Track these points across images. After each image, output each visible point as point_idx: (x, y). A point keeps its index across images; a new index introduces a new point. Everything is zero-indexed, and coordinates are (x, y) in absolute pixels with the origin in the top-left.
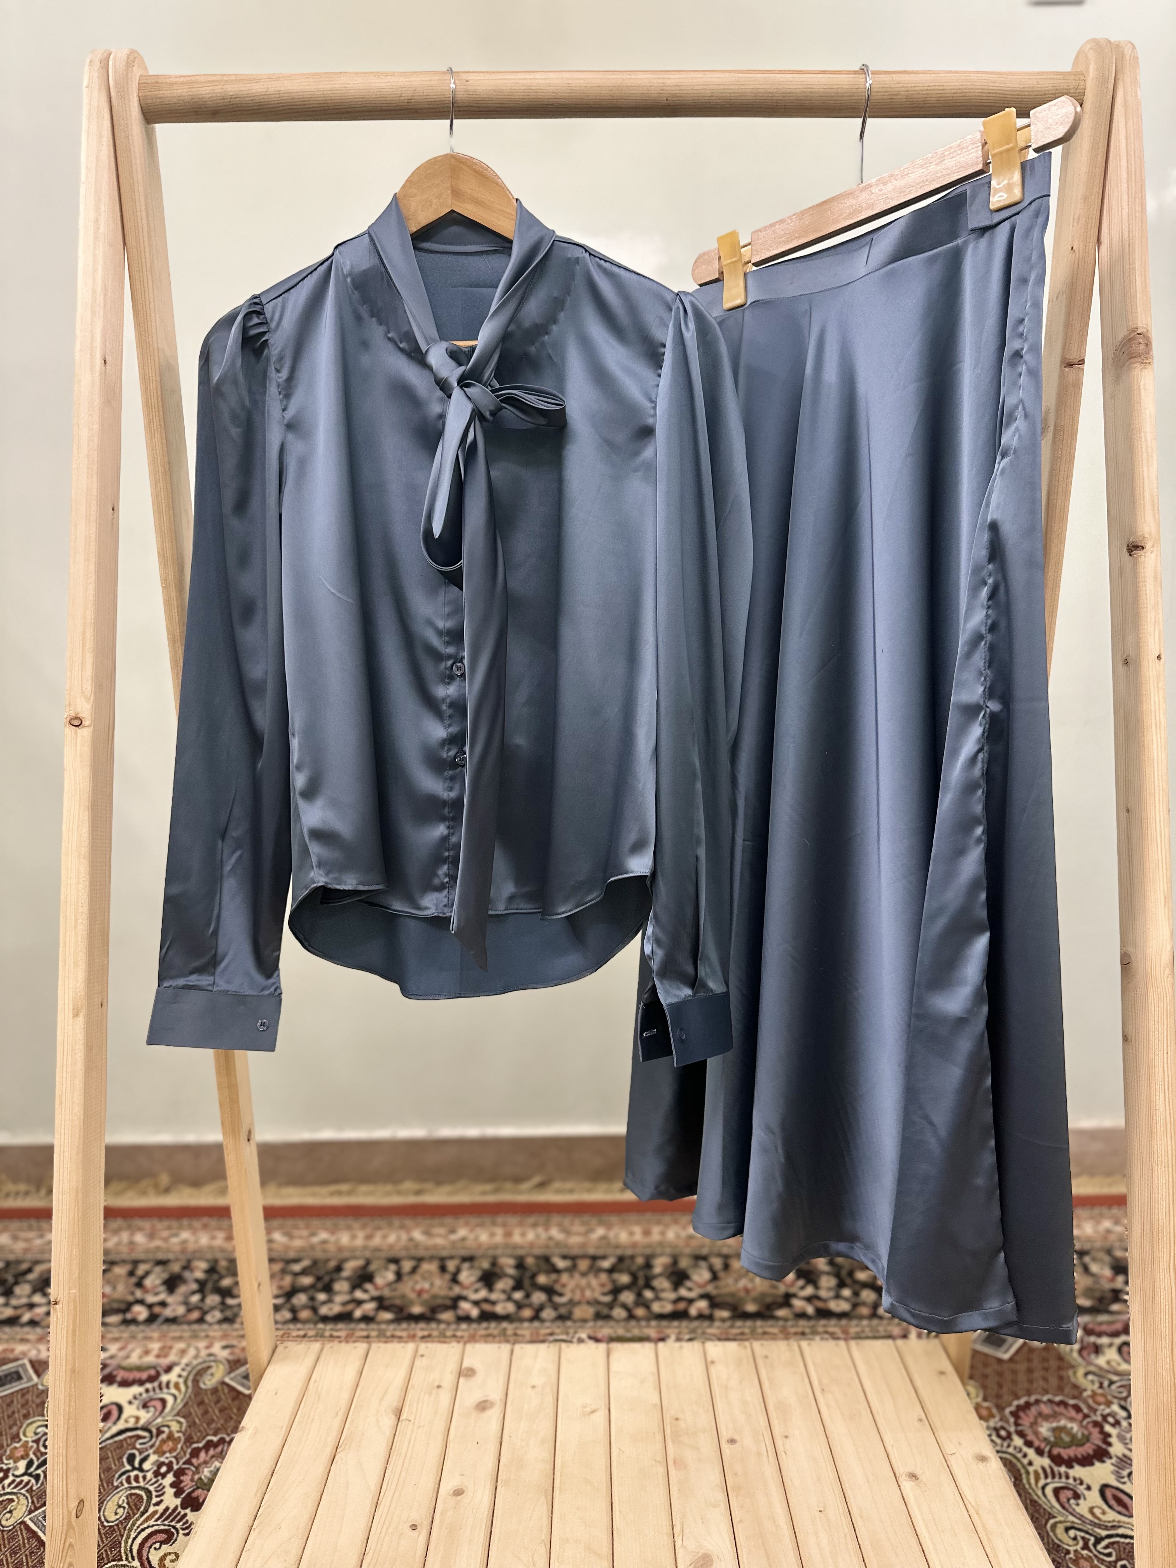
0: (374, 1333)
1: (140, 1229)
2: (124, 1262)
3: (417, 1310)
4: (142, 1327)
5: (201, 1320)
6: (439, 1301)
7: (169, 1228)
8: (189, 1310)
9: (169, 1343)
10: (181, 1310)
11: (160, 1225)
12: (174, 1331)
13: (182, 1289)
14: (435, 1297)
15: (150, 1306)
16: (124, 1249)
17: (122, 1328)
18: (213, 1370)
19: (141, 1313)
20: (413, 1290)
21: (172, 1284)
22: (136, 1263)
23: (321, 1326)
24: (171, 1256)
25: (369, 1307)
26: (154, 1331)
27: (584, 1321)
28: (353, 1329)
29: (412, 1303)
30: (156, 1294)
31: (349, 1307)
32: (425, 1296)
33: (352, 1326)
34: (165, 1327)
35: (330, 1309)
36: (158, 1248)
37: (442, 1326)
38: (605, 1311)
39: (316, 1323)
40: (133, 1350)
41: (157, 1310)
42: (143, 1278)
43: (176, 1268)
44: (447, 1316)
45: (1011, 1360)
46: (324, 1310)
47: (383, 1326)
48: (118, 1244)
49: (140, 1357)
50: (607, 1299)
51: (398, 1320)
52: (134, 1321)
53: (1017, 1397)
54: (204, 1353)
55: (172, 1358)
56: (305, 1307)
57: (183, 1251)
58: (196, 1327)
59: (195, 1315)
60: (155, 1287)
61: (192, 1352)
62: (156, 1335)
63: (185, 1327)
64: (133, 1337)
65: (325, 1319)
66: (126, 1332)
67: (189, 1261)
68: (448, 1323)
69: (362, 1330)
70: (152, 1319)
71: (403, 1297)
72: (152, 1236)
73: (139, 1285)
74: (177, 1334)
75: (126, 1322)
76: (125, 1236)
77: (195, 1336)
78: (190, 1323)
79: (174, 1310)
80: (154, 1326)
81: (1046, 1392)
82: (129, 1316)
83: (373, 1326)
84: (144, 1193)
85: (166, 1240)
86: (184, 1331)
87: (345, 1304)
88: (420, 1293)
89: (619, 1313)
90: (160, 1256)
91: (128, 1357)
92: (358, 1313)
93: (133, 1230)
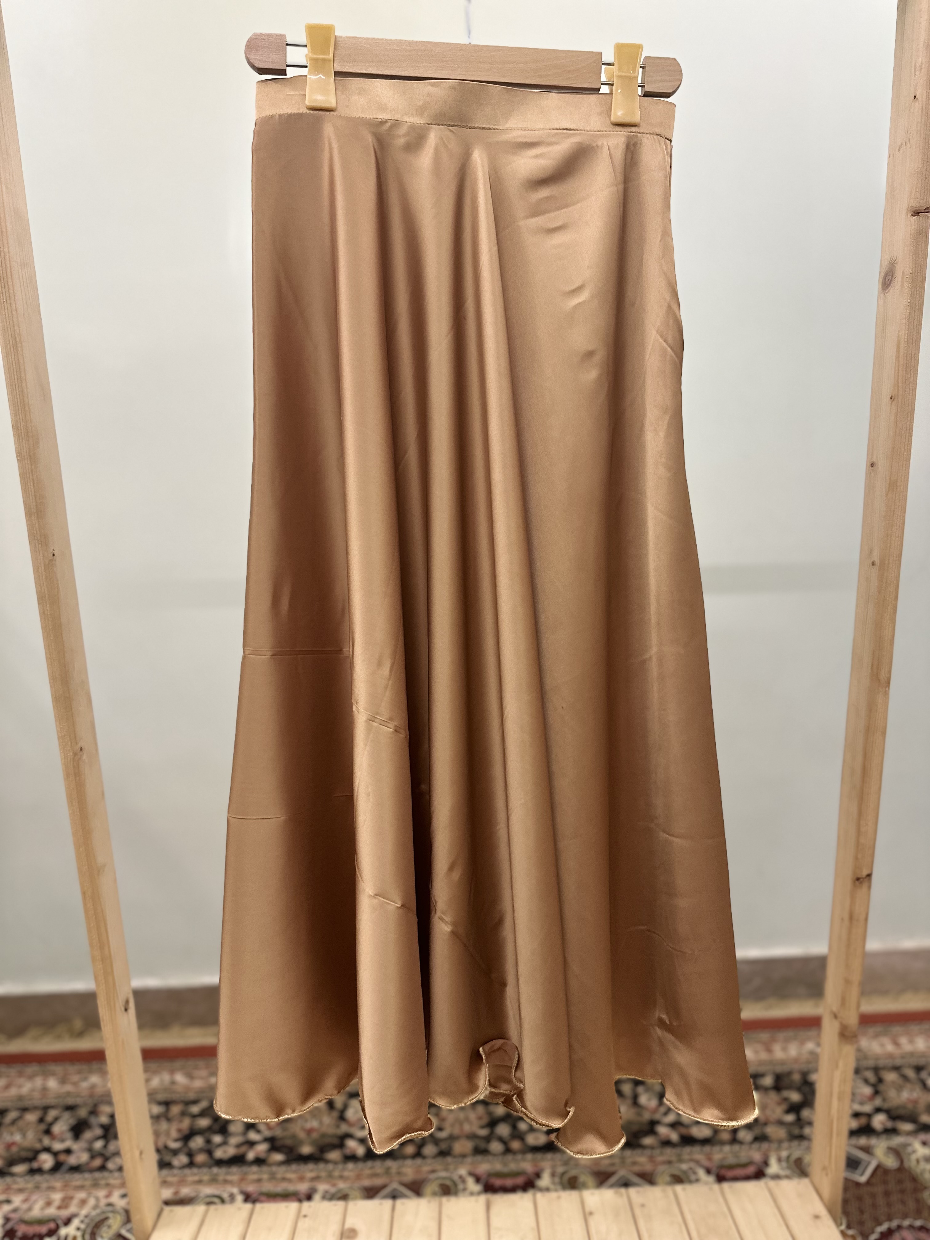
0: (265, 1176)
1: (53, 1074)
2: (35, 1108)
3: (306, 1150)
4: (46, 1177)
5: (103, 1168)
6: (328, 1140)
7: (79, 1072)
8: (93, 1157)
9: (70, 1193)
10: (84, 1157)
11: (71, 1069)
12: (77, 1179)
13: (88, 1135)
14: (324, 1135)
15: (55, 1154)
16: (36, 1095)
17: (27, 1178)
18: (110, 1221)
19: (46, 1161)
20: (303, 1129)
21: (78, 1130)
22: (46, 1109)
23: (215, 1170)
24: (79, 1101)
25: (262, 1148)
26: (57, 1181)
27: (464, 1156)
28: (246, 1174)
29: (301, 1143)
30: (63, 1141)
31: (243, 1149)
32: (315, 1135)
33: (245, 1169)
34: (68, 1176)
35: (225, 1152)
36: (68, 1094)
37: (330, 1166)
38: (482, 1145)
39: (210, 1167)
40: (35, 1202)
41: (62, 1157)
42: (51, 1124)
43: (83, 1113)
44: (334, 1155)
45: (868, 1183)
46: (219, 1154)
47: (274, 1169)
48: (33, 1090)
49: (42, 1209)
50: (484, 1132)
51: (287, 1162)
52: (39, 1171)
53: (880, 1224)
54: (103, 1202)
55: (73, 1209)
56: (201, 1150)
57: (91, 1096)
58: (97, 1175)
59: (98, 1162)
60: (62, 1133)
61: (92, 1202)
62: (58, 1185)
63: (87, 1175)
64: (37, 1187)
65: (220, 1163)
66: (30, 1183)
67: (95, 1106)
68: (335, 1163)
69: (254, 1173)
70: (57, 1167)
71: (294, 1136)
72: (63, 1081)
73: (48, 1132)
74: (78, 1183)
75: (33, 1172)
76: (38, 1082)
77: (96, 1185)
78: (92, 1171)
79: (78, 1158)
80: (58, 1176)
81: (905, 1216)
82: (35, 1165)
83: (265, 1168)
84: (59, 1037)
85: (75, 1084)
86: (86, 1180)
87: (238, 1146)
88: (309, 1132)
89: (496, 1147)
90: (70, 1101)
91: (30, 1209)
92: (251, 1156)
93: (46, 1075)
